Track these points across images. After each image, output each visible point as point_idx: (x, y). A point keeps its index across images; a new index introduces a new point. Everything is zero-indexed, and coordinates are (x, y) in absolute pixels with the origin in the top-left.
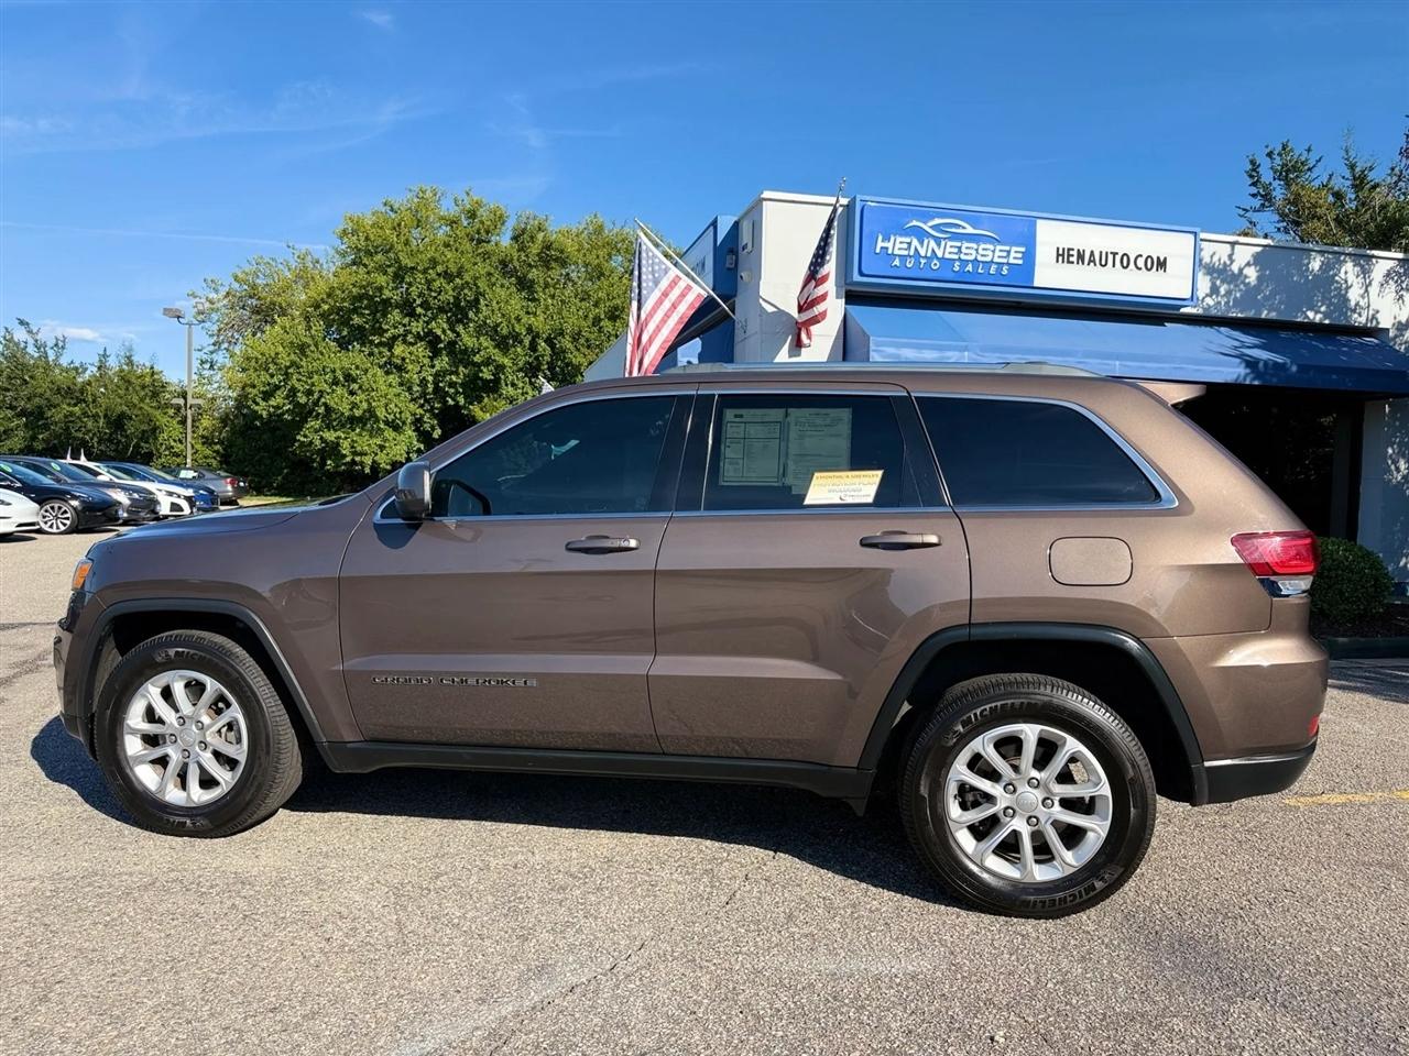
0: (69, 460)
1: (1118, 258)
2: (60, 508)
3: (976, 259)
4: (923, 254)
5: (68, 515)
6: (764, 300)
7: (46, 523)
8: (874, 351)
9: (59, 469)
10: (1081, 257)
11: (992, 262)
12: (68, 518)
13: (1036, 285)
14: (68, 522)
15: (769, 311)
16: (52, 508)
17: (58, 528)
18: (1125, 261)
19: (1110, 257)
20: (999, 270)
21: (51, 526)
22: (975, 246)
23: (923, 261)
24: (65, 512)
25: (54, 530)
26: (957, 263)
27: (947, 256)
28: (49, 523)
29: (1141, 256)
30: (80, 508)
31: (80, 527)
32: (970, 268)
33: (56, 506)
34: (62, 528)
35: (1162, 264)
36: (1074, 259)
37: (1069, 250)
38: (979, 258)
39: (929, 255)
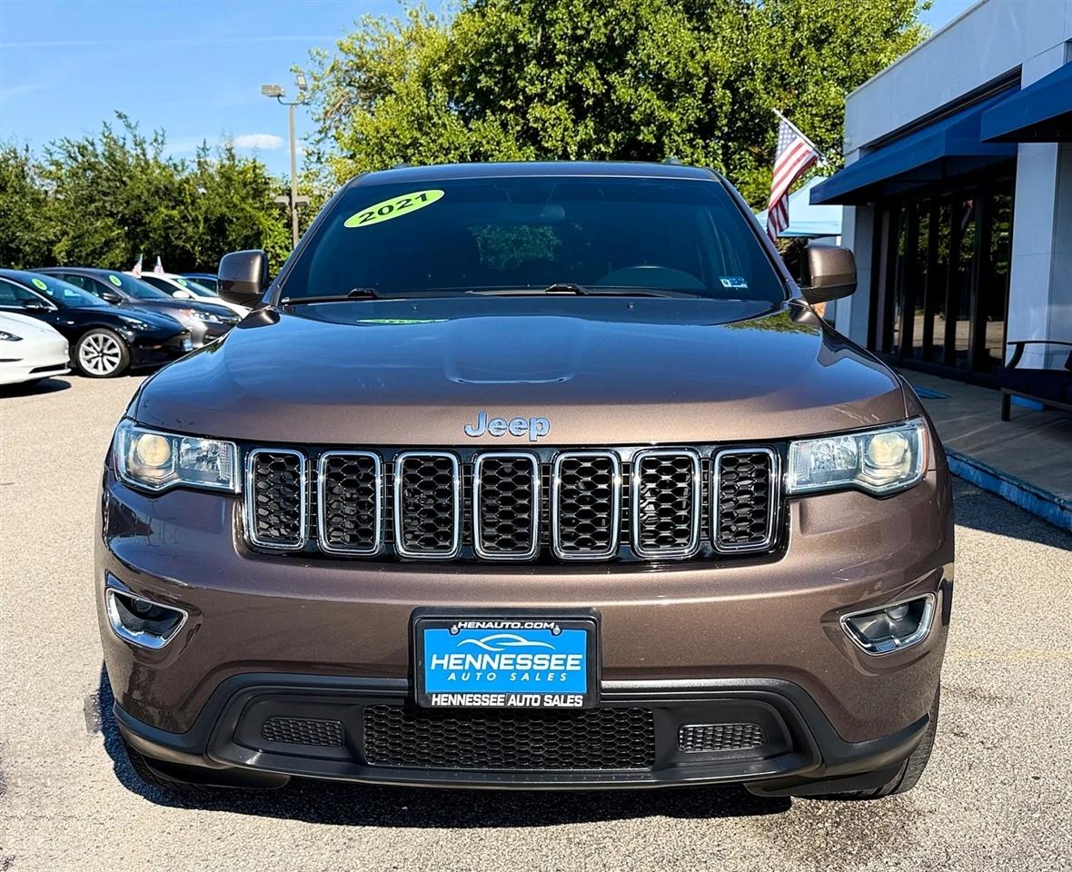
0: (137, 272)
2: (105, 340)
5: (117, 350)
7: (89, 361)
9: (119, 284)
12: (116, 355)
14: (117, 360)
16: (96, 340)
17: (105, 369)
21: (96, 367)
24: (112, 346)
25: (100, 372)
28: (94, 362)
30: (131, 340)
31: (133, 367)
33: (101, 337)
34: (110, 369)
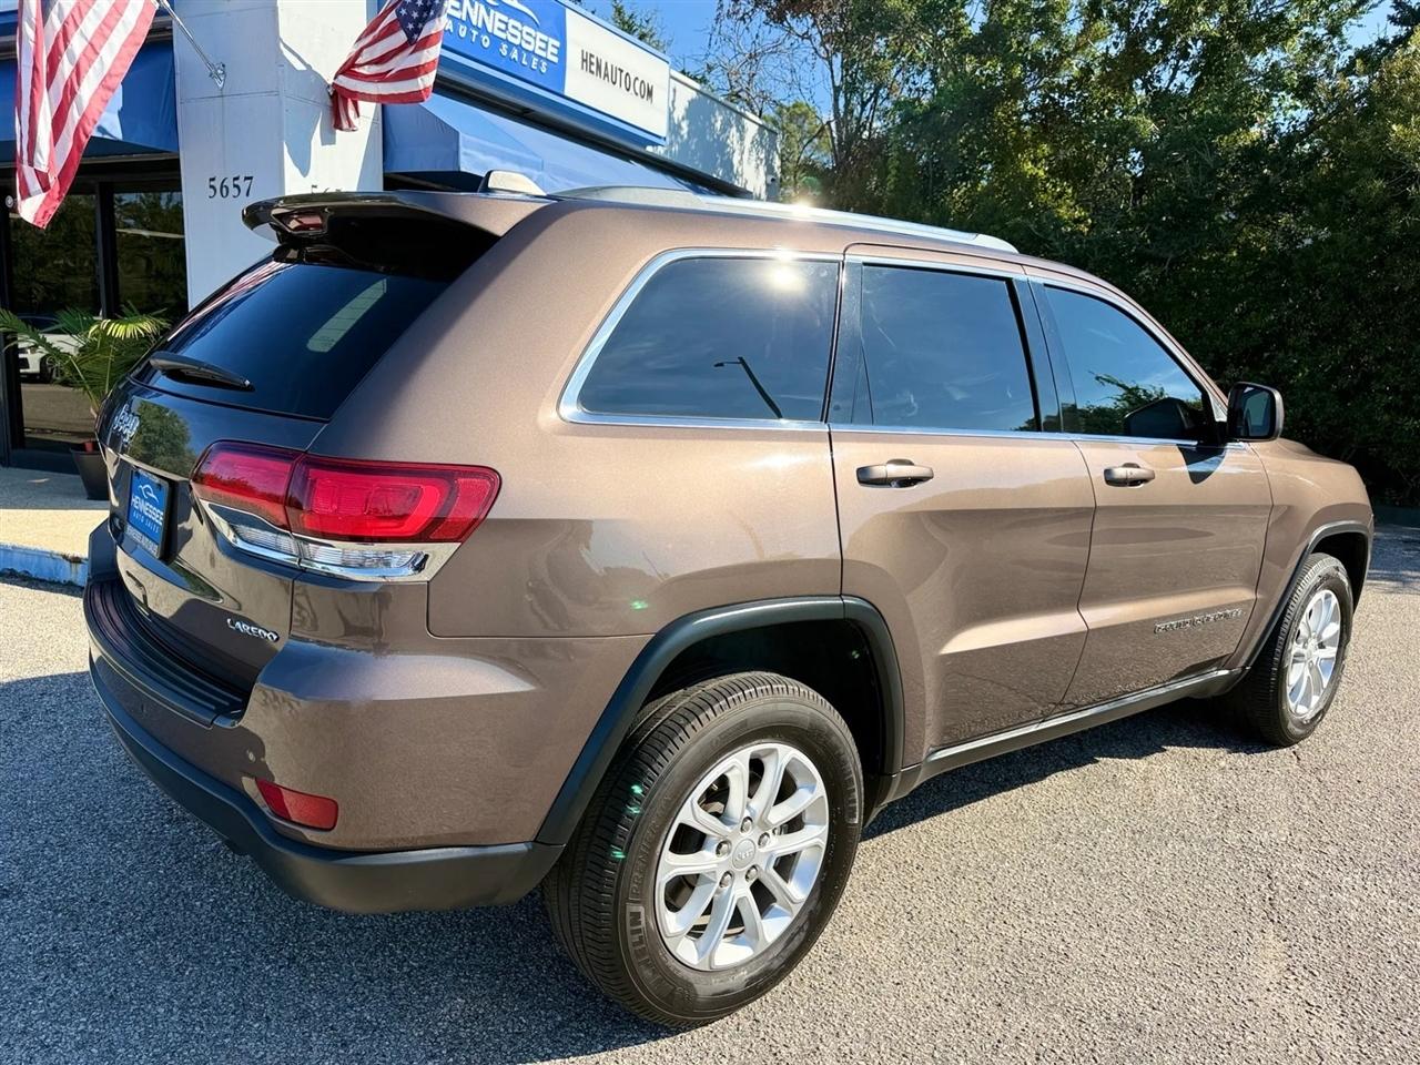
1: (624, 74)
3: (520, 45)
4: (474, 23)
6: (285, 46)
8: (465, 154)
10: (599, 67)
11: (533, 52)
13: (567, 94)
15: (299, 69)
18: (627, 82)
19: (618, 72)
20: (539, 64)
22: (518, 24)
23: (475, 33)
26: (505, 46)
27: (497, 33)
29: (637, 78)
32: (515, 55)
35: (650, 93)
36: (594, 68)
37: (591, 56)
38: (525, 45)
39: (480, 25)
